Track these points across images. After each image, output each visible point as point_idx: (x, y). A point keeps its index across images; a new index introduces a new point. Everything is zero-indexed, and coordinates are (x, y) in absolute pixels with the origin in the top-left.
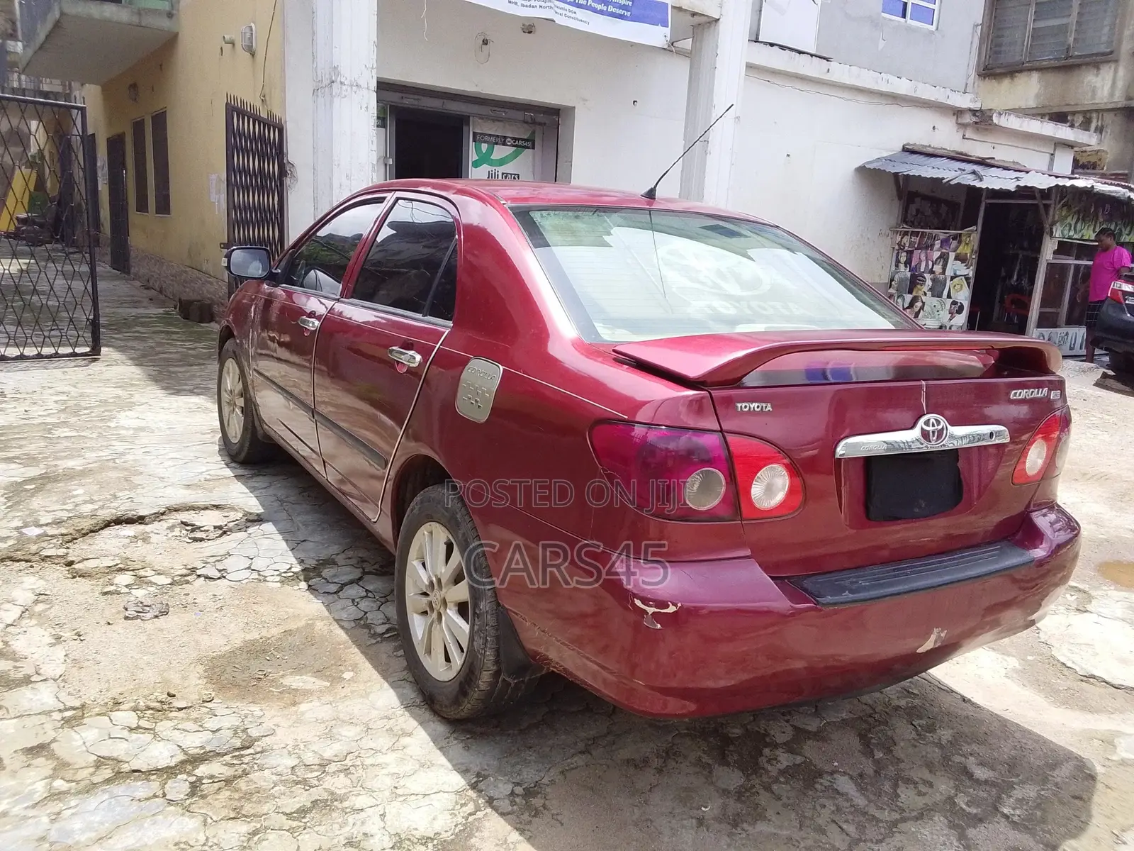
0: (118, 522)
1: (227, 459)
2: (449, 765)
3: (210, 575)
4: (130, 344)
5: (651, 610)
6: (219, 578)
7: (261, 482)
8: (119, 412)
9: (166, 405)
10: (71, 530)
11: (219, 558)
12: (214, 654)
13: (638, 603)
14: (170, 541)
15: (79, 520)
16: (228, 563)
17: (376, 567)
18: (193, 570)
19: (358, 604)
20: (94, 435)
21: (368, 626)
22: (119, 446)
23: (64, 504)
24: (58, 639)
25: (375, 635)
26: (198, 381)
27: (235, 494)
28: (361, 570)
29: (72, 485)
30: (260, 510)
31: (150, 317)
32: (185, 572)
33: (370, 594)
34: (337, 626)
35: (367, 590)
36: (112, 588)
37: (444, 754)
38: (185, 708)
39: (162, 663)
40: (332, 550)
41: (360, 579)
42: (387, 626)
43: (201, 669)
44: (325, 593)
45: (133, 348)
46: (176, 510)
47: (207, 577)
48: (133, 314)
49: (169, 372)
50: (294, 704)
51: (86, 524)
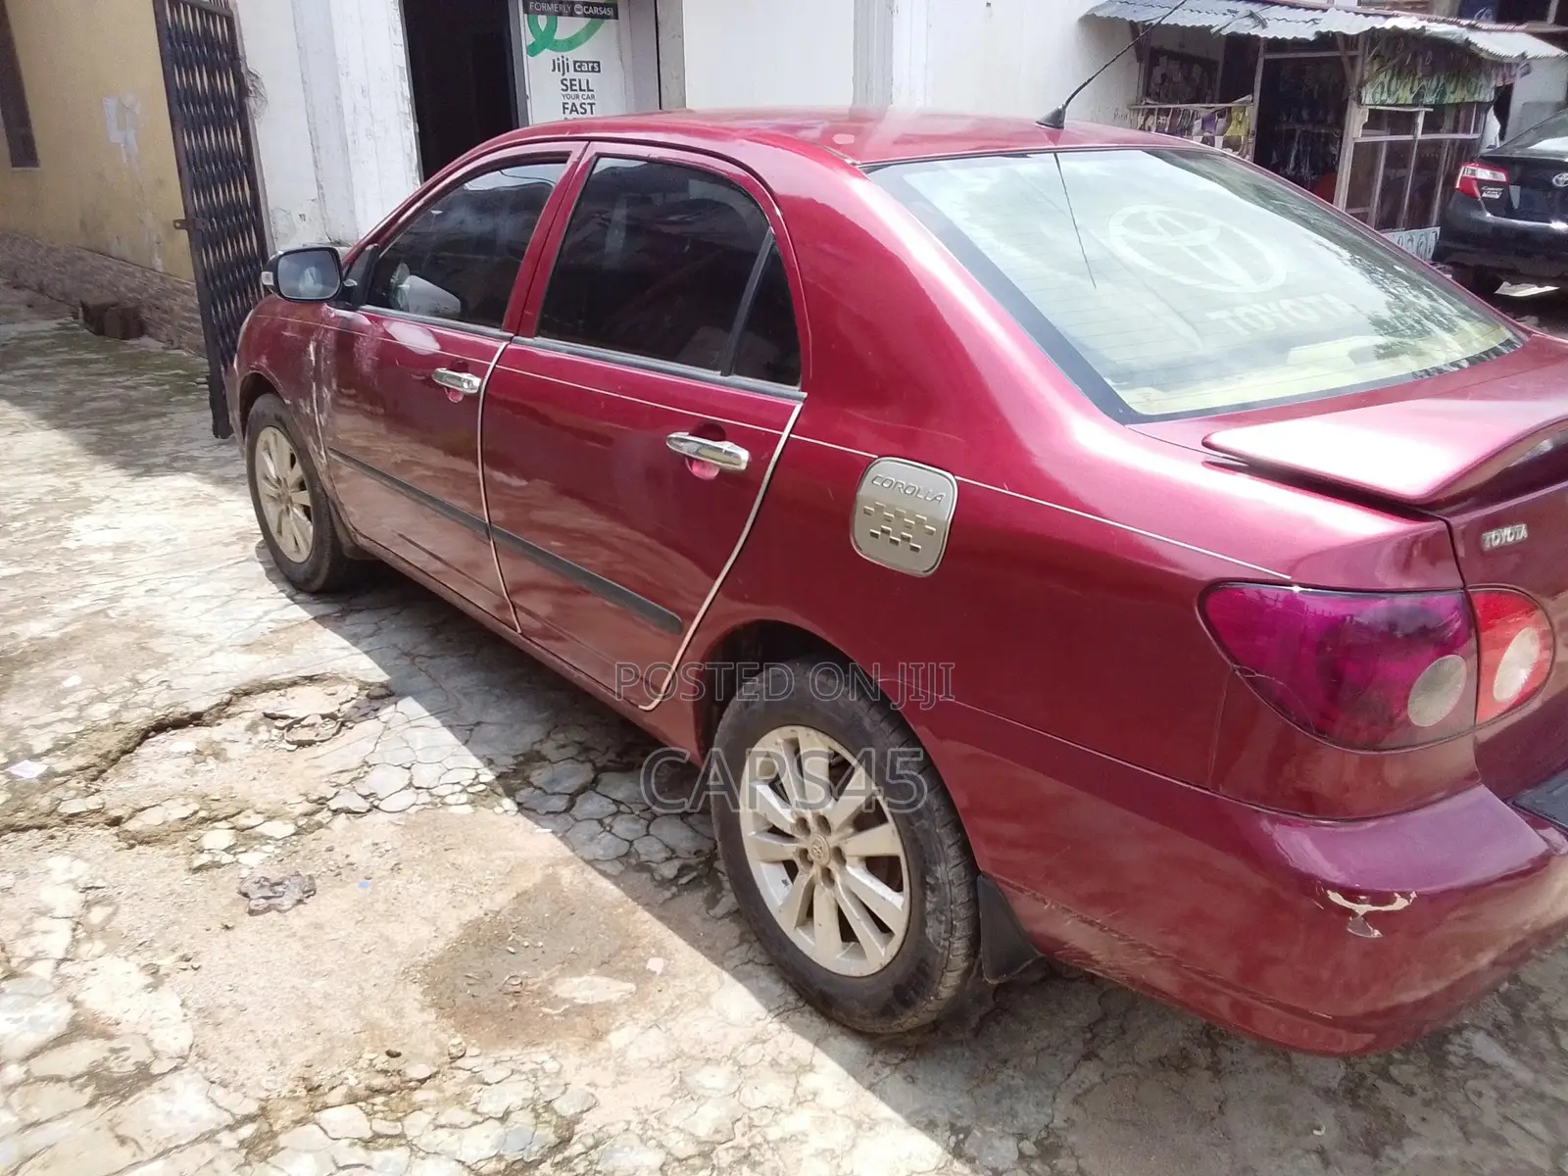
0: (161, 727)
1: (288, 589)
2: (899, 1118)
3: (352, 807)
4: (30, 389)
5: (1362, 909)
6: (369, 811)
7: (362, 622)
8: (70, 518)
9: (142, 497)
10: (91, 759)
11: (355, 774)
12: (425, 959)
13: (1336, 898)
14: (260, 752)
15: (95, 736)
16: (376, 781)
17: (611, 755)
18: (322, 802)
19: (611, 827)
20: (52, 569)
21: (644, 867)
22: (103, 586)
23: (59, 708)
24: (154, 971)
25: (664, 883)
26: (169, 447)
27: (329, 652)
28: (589, 766)
29: (55, 668)
30: (383, 677)
31: (42, 338)
32: (308, 807)
33: (622, 808)
34: (595, 873)
35: (615, 801)
36: (205, 858)
37: (882, 1098)
38: (430, 1077)
39: (348, 991)
40: (529, 736)
41: (595, 781)
42: (677, 864)
43: (415, 991)
44: (548, 813)
45: (38, 397)
46: (247, 693)
47: (349, 812)
48: (14, 334)
49: (116, 434)
50: (598, 1035)
51: (112, 742)
